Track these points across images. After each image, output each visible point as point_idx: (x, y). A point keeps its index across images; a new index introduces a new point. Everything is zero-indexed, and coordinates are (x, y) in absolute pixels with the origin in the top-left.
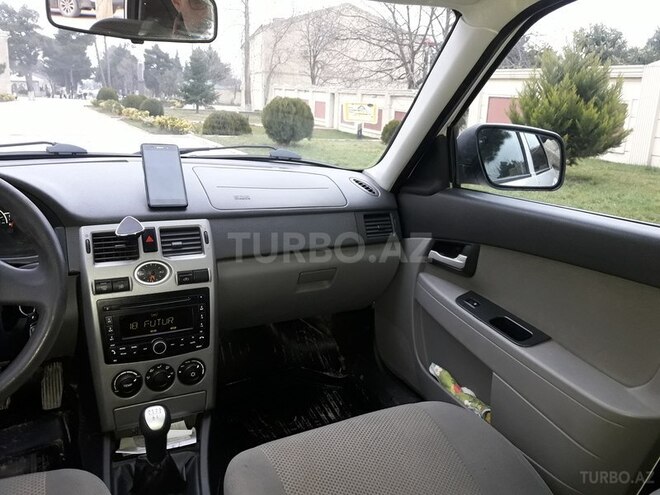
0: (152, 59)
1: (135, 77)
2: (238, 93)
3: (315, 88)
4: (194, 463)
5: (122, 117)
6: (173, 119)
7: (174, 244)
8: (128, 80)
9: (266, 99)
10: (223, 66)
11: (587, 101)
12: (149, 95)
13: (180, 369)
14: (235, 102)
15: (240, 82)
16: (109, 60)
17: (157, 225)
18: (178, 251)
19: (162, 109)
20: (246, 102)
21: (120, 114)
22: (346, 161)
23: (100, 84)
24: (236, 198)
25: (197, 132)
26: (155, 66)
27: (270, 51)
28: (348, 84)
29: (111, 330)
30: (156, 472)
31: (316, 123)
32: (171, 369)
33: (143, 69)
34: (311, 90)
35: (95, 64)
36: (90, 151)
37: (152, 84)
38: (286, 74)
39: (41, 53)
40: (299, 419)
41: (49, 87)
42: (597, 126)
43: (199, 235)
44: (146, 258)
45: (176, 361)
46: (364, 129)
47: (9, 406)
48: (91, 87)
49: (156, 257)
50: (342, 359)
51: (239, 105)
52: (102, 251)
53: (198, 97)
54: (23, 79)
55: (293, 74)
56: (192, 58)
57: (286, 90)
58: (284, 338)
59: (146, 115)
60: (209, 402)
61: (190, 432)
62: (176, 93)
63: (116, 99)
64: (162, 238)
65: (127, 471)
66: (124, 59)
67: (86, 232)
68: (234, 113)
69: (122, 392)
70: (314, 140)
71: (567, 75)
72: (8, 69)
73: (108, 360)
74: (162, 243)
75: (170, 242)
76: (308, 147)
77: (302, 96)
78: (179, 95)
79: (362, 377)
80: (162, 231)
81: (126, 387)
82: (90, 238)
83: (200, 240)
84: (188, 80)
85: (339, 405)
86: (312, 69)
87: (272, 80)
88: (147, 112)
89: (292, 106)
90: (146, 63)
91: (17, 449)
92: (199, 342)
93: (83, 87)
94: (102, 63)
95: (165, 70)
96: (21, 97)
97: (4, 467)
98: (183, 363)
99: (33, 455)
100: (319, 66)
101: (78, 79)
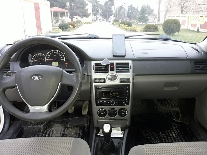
0: (130, 9)
1: (125, 15)
2: (155, 18)
3: (183, 15)
4: (121, 144)
5: (120, 27)
6: (134, 27)
7: (120, 68)
8: (123, 16)
9: (165, 20)
10: (151, 10)
12: (128, 20)
13: (119, 111)
14: (154, 21)
15: (157, 15)
16: (118, 10)
17: (115, 62)
18: (121, 71)
19: (131, 24)
20: (158, 21)
21: (119, 26)
22: (191, 40)
23: (115, 17)
24: (143, 53)
25: (141, 31)
26: (131, 11)
27: (167, 4)
28: (195, 13)
29: (98, 95)
30: (107, 146)
31: (181, 27)
32: (116, 110)
33: (127, 12)
34: (181, 16)
35: (114, 12)
36: (100, 37)
37: (129, 16)
38: (173, 11)
39: (100, 9)
40: (162, 134)
41: (102, 19)
43: (128, 66)
44: (111, 72)
45: (118, 108)
46: (200, 29)
47: (74, 112)
48: (112, 18)
49: (114, 72)
50: (180, 115)
51: (155, 22)
52: (98, 69)
53: (143, 20)
54: (95, 17)
55: (175, 11)
56: (142, 8)
57: (172, 16)
58: (159, 104)
60: (128, 124)
61: (121, 132)
62: (136, 19)
63: (119, 22)
64: (116, 66)
65: (100, 141)
66: (122, 9)
67: (93, 63)
68: (153, 25)
69: (100, 115)
70: (180, 33)
72: (91, 14)
73: (97, 105)
74: (116, 68)
75: (119, 68)
76: (178, 35)
77: (177, 18)
78: (137, 20)
79: (188, 123)
80: (116, 64)
81: (102, 114)
82: (94, 65)
83: (128, 68)
84: (140, 15)
85: (177, 132)
86: (182, 8)
87: (167, 13)
88: (127, 26)
89: (173, 21)
90: (128, 10)
91: (75, 125)
92: (126, 103)
93: (110, 19)
94: (116, 11)
95: (133, 12)
96: (94, 22)
97: (71, 129)
98: (120, 109)
99: (79, 127)
100: (185, 7)
101: (109, 16)
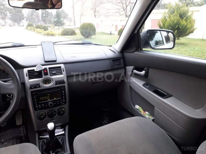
1: (39, 19)
2: (71, 22)
3: (96, 18)
4: (64, 139)
5: (35, 32)
6: (51, 32)
7: (53, 72)
8: (36, 20)
10: (66, 14)
11: (182, 19)
12: (43, 24)
13: (58, 111)
14: (71, 25)
15: (72, 19)
16: (30, 14)
17: (48, 67)
18: (55, 74)
19: (48, 28)
20: (74, 25)
23: (28, 22)
24: (72, 57)
25: (59, 35)
26: (45, 15)
27: (81, 8)
28: (106, 17)
29: (35, 100)
30: (52, 143)
32: (55, 111)
33: (41, 16)
34: (94, 20)
35: (25, 15)
37: (44, 20)
38: (87, 15)
39: (8, 13)
40: (96, 124)
41: (12, 23)
42: (186, 27)
43: (61, 69)
44: (45, 77)
45: (56, 109)
46: (112, 32)
48: (25, 22)
49: (48, 77)
52: (31, 76)
53: (59, 24)
54: (3, 21)
55: (89, 15)
59: (43, 31)
60: (67, 121)
61: (62, 130)
62: (52, 23)
63: (33, 26)
65: (43, 143)
66: (35, 13)
67: (26, 70)
69: (40, 119)
70: (96, 36)
71: (176, 11)
73: (35, 110)
74: (50, 72)
77: (92, 22)
81: (41, 117)
82: (27, 72)
84: (55, 19)
86: (95, 13)
87: (82, 17)
88: (43, 30)
89: (89, 25)
90: (42, 14)
91: (9, 138)
92: (63, 102)
93: (22, 23)
94: (28, 15)
95: (48, 16)
96: (3, 27)
97: (6, 143)
98: (58, 109)
99: (15, 139)
100: (97, 12)
101: (20, 20)
